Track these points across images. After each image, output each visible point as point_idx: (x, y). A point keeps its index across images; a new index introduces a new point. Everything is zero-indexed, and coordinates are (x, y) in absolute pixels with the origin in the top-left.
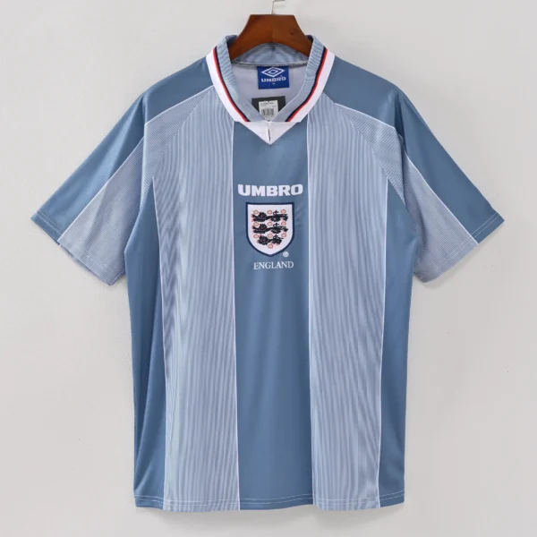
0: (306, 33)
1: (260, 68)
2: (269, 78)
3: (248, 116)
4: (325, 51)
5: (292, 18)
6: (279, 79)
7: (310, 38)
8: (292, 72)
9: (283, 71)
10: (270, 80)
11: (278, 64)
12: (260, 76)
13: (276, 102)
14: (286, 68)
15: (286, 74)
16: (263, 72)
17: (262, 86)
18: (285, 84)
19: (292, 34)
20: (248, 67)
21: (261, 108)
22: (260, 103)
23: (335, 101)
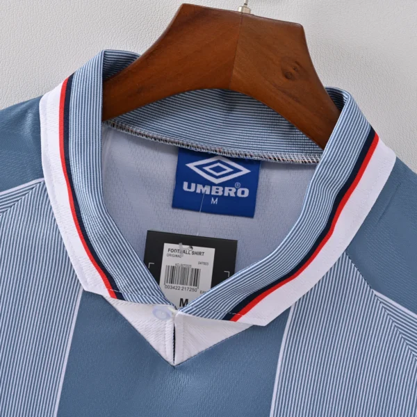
0: (328, 80)
1: (185, 154)
2: (205, 183)
3: (120, 283)
4: (371, 140)
5: (295, 33)
6: (230, 192)
7: (337, 98)
8: (270, 179)
9: (245, 171)
10: (207, 190)
11: (236, 151)
12: (183, 175)
13: (210, 253)
14: (255, 165)
15: (251, 182)
16: (191, 166)
17: (182, 201)
18: (245, 208)
19: (287, 76)
20: (155, 144)
21: (168, 261)
22: (167, 246)
23: (374, 285)
